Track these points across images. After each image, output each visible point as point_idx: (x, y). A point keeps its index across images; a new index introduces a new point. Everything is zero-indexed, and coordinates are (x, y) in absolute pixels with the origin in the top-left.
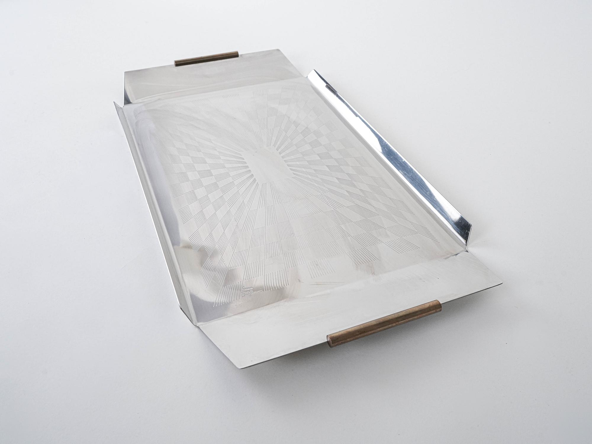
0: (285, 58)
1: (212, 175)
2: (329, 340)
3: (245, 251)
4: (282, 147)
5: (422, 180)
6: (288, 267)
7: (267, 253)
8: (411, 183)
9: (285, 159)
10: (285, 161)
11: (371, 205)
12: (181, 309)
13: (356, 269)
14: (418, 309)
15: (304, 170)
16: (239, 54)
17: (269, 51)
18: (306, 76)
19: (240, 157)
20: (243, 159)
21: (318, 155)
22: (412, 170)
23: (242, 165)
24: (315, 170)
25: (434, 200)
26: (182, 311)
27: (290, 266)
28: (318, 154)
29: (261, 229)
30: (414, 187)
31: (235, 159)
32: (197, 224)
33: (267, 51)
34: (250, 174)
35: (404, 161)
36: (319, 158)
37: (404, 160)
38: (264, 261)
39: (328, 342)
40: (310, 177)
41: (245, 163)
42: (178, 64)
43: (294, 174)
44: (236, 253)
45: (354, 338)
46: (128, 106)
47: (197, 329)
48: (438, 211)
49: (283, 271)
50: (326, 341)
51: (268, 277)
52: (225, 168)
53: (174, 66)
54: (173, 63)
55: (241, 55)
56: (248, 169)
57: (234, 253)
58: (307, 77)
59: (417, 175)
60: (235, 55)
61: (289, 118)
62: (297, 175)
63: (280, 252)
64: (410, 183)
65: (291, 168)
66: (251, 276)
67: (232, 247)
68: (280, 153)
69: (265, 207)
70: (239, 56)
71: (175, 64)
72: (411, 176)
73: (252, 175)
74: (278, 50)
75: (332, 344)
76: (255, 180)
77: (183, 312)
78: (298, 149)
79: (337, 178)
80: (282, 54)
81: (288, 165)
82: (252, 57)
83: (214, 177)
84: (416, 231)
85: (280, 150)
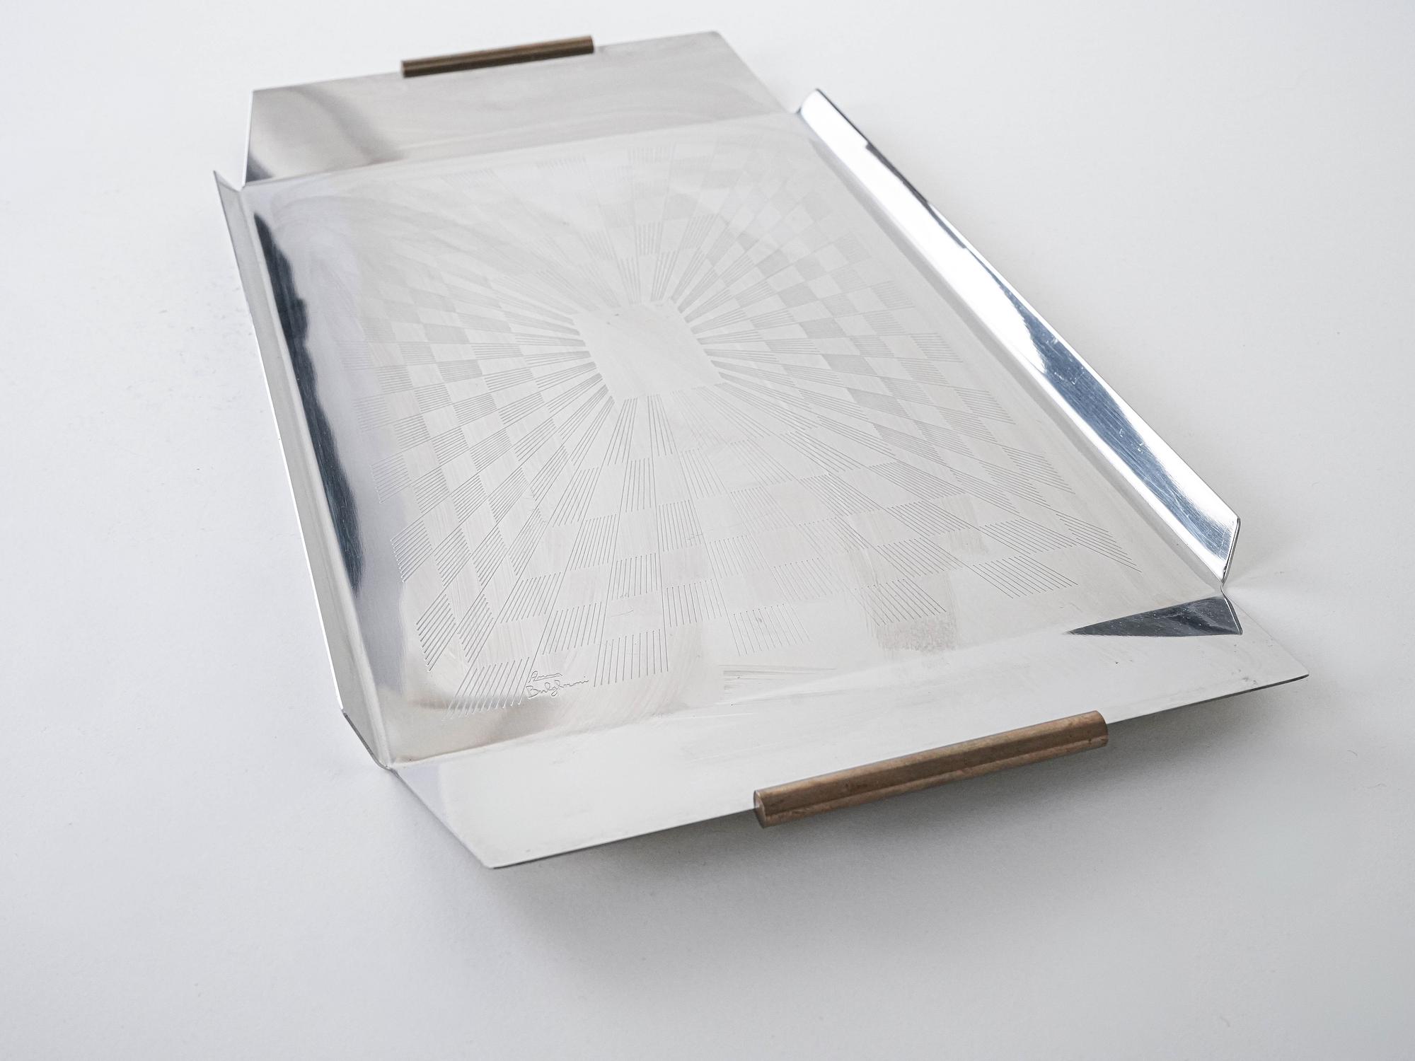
0: (733, 56)
1: (481, 375)
2: (758, 806)
3: (551, 577)
4: (697, 303)
5: (1105, 394)
6: (673, 623)
7: (616, 586)
8: (1074, 405)
9: (701, 335)
10: (699, 339)
11: (945, 465)
12: (346, 716)
13: (875, 635)
14: (1034, 732)
15: (753, 365)
16: (597, 43)
17: (687, 36)
18: (795, 110)
19: (569, 329)
20: (577, 333)
21: (802, 326)
22: (1078, 368)
23: (571, 349)
24: (786, 367)
25: (1137, 451)
26: (347, 722)
27: (679, 620)
28: (801, 324)
29: (606, 519)
30: (1082, 416)
31: (551, 334)
32: (421, 504)
33: (680, 37)
34: (592, 374)
35: (1059, 343)
36: (804, 336)
37: (1058, 338)
38: (603, 605)
39: (755, 810)
40: (769, 385)
41: (582, 343)
42: (414, 69)
43: (723, 375)
44: (524, 583)
45: (833, 803)
46: (256, 187)
47: (388, 777)
48: (1148, 484)
49: (656, 634)
50: (751, 806)
51: (609, 648)
52: (522, 355)
53: (400, 76)
54: (398, 68)
55: (602, 48)
56: (586, 361)
57: (520, 582)
58: (799, 111)
59: (1094, 381)
60: (583, 48)
61: (727, 223)
62: (733, 379)
63: (654, 584)
64: (1072, 406)
65: (716, 359)
66: (560, 644)
67: (516, 566)
68: (688, 320)
69: (625, 461)
70: (596, 50)
71: (403, 69)
72: (1076, 386)
73: (598, 377)
74: (715, 35)
75: (767, 815)
76: (604, 390)
77: (349, 725)
78: (744, 309)
79: (849, 389)
80: (726, 45)
81: (706, 352)
82: (632, 54)
83: (484, 381)
84: (1074, 537)
85: (688, 311)
